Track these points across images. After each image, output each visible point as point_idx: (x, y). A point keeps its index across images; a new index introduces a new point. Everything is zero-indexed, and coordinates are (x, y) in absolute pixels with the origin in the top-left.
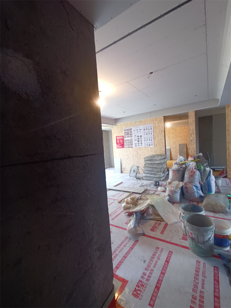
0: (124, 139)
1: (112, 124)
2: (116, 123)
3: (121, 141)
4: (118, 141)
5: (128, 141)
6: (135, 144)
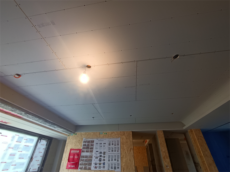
0: (81, 155)
2: (75, 131)
3: (76, 157)
4: (71, 157)
6: (96, 164)
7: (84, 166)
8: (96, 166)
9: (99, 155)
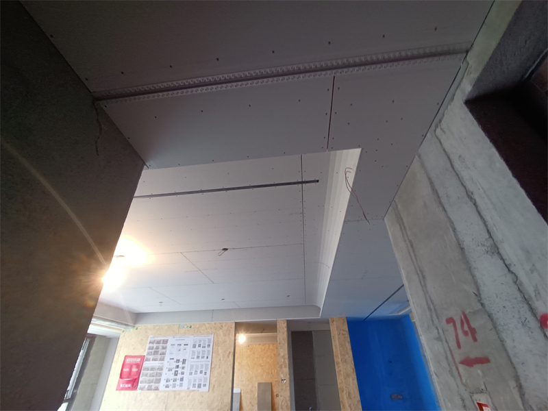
0: (144, 365)
1: (126, 325)
2: (135, 324)
3: (134, 370)
4: (126, 370)
5: (152, 372)
6: (168, 381)
7: (147, 385)
8: (168, 383)
9: (174, 365)
